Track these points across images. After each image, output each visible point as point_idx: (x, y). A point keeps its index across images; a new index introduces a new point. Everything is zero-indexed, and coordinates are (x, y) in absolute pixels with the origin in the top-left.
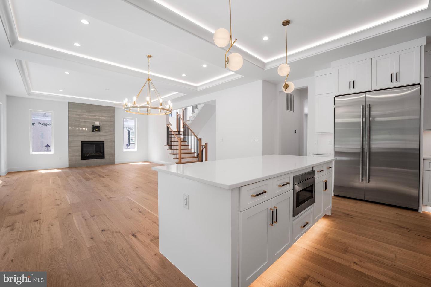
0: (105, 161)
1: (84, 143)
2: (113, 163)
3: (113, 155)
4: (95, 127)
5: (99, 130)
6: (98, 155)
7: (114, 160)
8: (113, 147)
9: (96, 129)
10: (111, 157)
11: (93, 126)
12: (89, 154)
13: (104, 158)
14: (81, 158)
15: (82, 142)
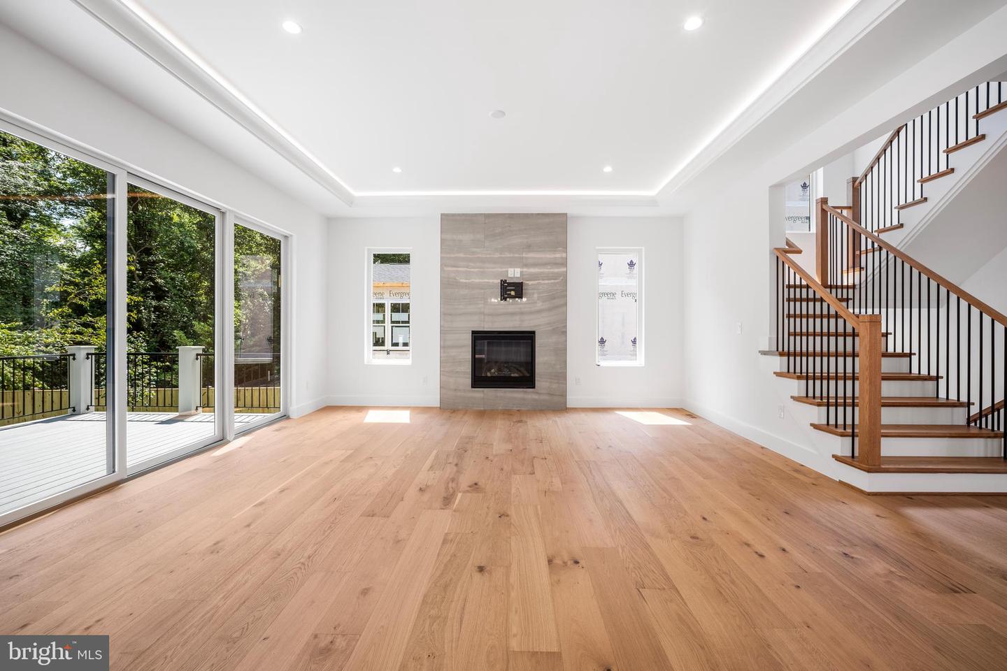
0: (536, 397)
1: (478, 336)
2: (559, 406)
3: (561, 377)
4: (510, 284)
5: (520, 295)
6: (516, 375)
7: (564, 395)
8: (561, 352)
9: (512, 290)
10: (554, 386)
11: (503, 282)
12: (493, 371)
13: (534, 387)
14: (469, 381)
15: (473, 332)
